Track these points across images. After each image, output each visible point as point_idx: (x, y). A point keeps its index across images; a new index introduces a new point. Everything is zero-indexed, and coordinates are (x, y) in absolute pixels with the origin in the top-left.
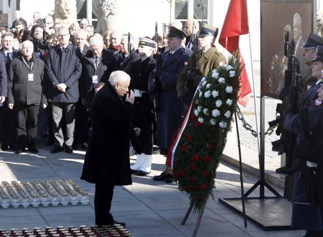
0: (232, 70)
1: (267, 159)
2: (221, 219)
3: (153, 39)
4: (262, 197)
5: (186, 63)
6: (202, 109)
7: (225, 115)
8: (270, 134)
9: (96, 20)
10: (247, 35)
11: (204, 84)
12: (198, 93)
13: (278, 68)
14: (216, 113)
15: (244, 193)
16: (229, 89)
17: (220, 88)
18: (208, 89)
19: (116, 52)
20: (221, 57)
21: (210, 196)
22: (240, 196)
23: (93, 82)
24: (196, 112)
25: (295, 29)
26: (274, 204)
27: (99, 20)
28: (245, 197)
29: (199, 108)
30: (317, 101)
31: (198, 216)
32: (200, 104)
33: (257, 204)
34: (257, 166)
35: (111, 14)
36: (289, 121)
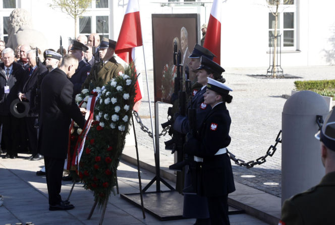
0: (128, 79)
1: (161, 157)
2: (123, 212)
3: (58, 52)
4: (158, 192)
5: (88, 74)
6: (103, 115)
7: (123, 119)
8: (164, 135)
9: (7, 35)
10: (142, 47)
11: (104, 92)
12: (99, 100)
13: (169, 76)
14: (115, 118)
15: (142, 189)
16: (126, 96)
17: (119, 95)
18: (108, 97)
19: (25, 64)
20: (119, 68)
21: (112, 192)
22: (139, 192)
23: (5, 92)
24: (98, 118)
25: (183, 41)
26: (168, 197)
27: (9, 36)
28: (143, 192)
29: (100, 113)
30: (202, 105)
31: (102, 210)
32: (101, 110)
33: (154, 198)
34: (153, 164)
35: (20, 29)
36: (179, 122)
